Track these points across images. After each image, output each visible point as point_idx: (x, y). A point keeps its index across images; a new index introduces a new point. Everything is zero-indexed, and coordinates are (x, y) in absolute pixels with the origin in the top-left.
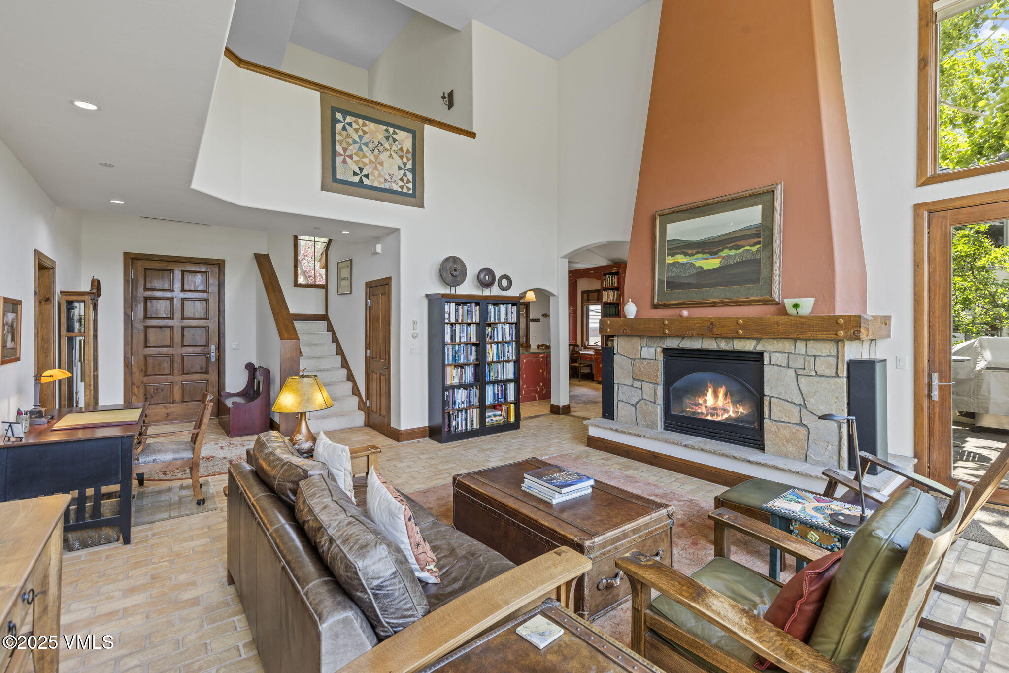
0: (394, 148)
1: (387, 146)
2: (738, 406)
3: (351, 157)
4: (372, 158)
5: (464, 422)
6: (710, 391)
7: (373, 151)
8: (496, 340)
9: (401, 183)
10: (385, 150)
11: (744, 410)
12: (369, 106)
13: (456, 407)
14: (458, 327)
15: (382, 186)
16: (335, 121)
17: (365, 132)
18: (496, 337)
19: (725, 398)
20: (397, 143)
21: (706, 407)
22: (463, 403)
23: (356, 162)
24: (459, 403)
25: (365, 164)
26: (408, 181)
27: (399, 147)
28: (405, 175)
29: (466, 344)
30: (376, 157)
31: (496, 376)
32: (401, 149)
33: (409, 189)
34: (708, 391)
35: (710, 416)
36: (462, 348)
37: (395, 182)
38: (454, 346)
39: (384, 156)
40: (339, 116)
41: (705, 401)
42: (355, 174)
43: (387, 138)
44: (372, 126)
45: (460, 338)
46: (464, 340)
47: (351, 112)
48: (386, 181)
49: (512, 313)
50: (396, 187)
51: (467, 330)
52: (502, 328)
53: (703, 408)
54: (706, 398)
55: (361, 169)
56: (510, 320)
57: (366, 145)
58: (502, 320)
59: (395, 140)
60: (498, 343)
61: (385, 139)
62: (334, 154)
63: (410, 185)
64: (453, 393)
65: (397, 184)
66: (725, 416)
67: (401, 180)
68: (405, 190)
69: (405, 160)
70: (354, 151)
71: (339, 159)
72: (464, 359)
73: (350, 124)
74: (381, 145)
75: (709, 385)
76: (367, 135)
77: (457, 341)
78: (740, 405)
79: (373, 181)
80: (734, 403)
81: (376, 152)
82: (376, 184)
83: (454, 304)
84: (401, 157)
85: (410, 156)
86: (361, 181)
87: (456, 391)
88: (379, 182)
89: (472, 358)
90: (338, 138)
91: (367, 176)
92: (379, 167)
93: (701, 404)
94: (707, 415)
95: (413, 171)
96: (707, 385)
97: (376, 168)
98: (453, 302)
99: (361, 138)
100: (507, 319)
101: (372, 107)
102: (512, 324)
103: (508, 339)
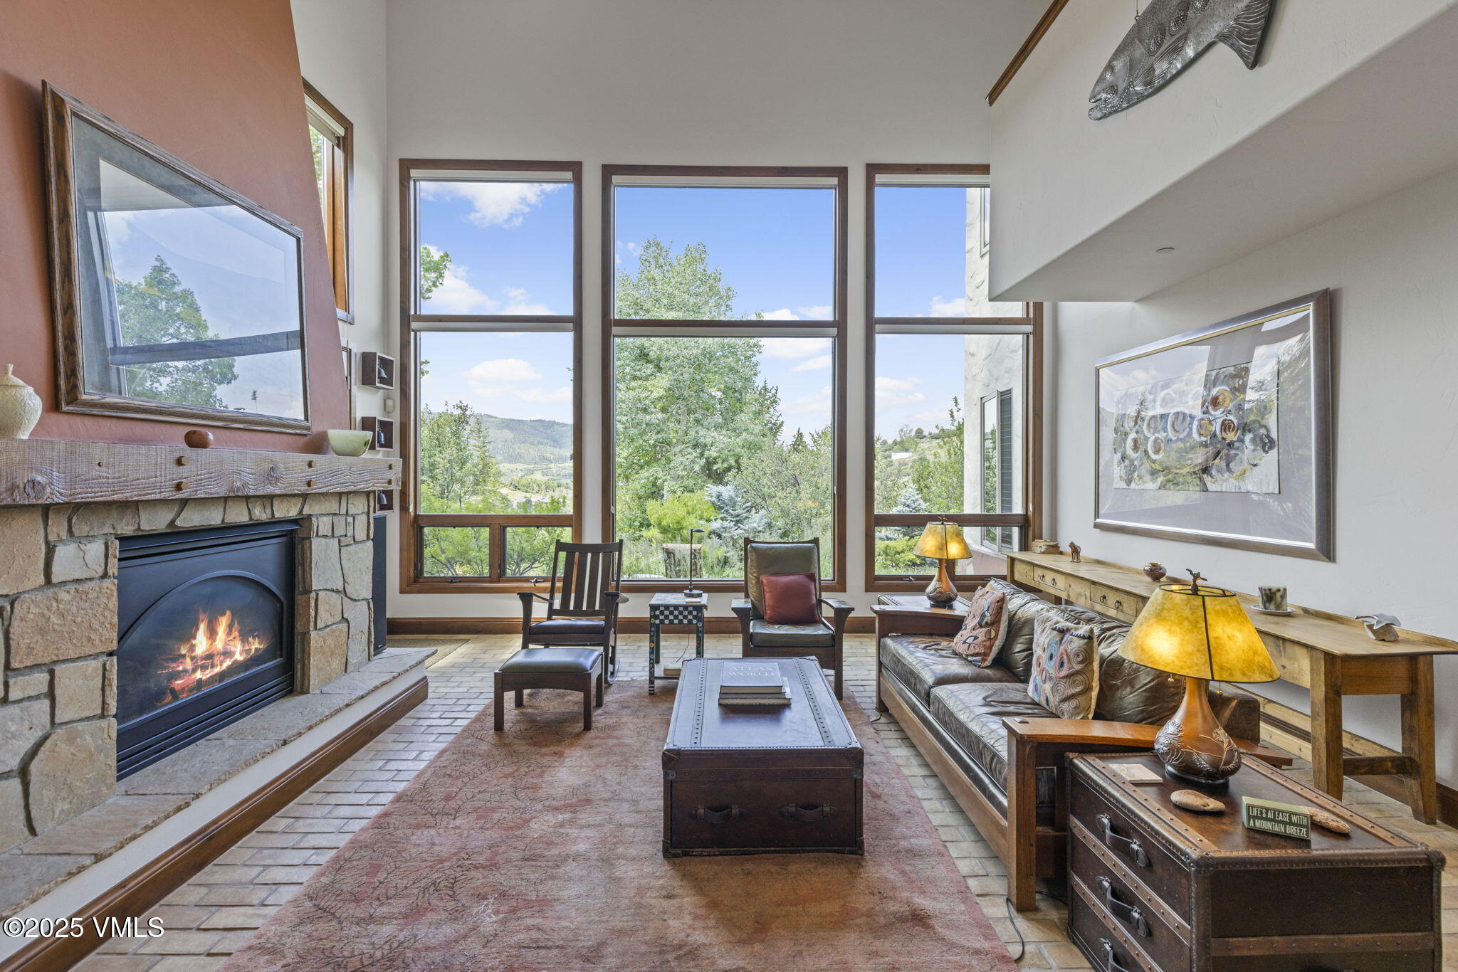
2: (251, 639)
6: (202, 627)
11: (260, 644)
19: (229, 633)
21: (192, 658)
34: (197, 629)
35: (199, 671)
41: (192, 648)
53: (188, 660)
54: (194, 642)
66: (228, 663)
75: (201, 616)
78: (254, 638)
80: (244, 638)
93: (184, 656)
94: (194, 671)
96: (198, 619)
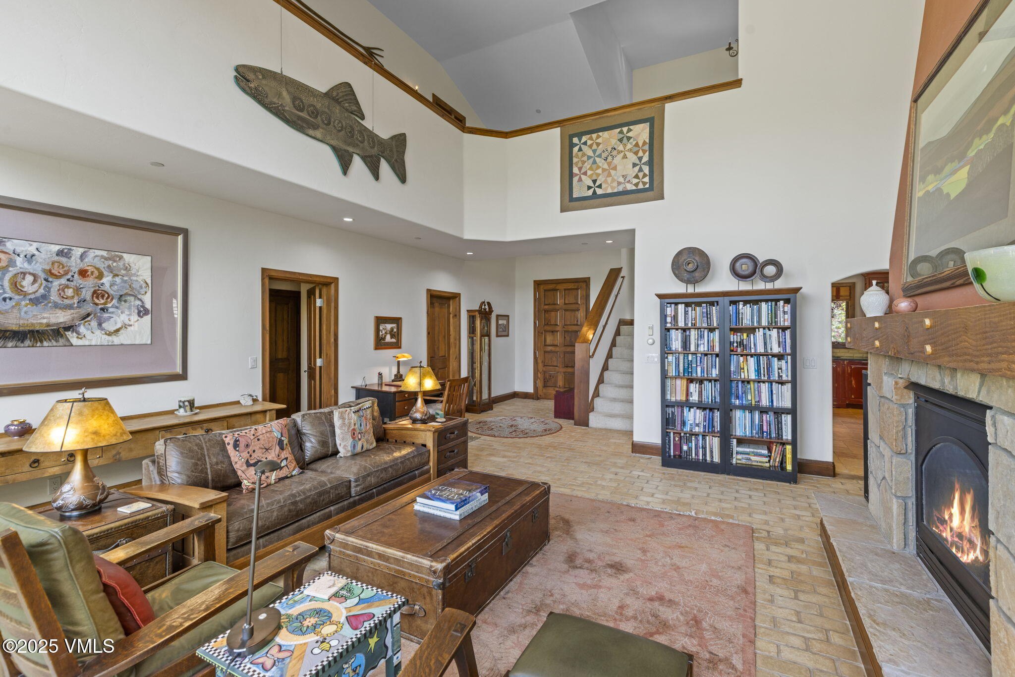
0: (629, 146)
1: (621, 148)
3: (585, 174)
4: (606, 166)
5: (701, 451)
7: (606, 159)
8: (753, 351)
9: (635, 181)
10: (619, 152)
12: (603, 117)
13: (687, 429)
14: (693, 334)
15: (616, 191)
16: (572, 145)
17: (598, 144)
18: (752, 346)
20: (632, 140)
22: (697, 425)
23: (590, 176)
24: (691, 425)
25: (598, 175)
26: (645, 176)
27: (634, 143)
28: (641, 170)
29: (706, 355)
30: (609, 164)
31: (757, 400)
32: (637, 145)
33: (644, 183)
36: (699, 358)
37: (629, 182)
38: (686, 355)
39: (618, 160)
40: (575, 140)
42: (589, 188)
43: (621, 140)
44: (606, 134)
45: (698, 346)
46: (703, 348)
47: (585, 132)
48: (619, 183)
49: (785, 313)
50: (630, 187)
51: (708, 336)
52: (764, 334)
55: (594, 181)
56: (781, 323)
57: (600, 156)
58: (764, 323)
59: (629, 138)
60: (758, 355)
61: (618, 142)
62: (571, 175)
63: (647, 179)
64: (682, 412)
65: (632, 183)
67: (637, 177)
68: (641, 186)
69: (640, 154)
70: (588, 167)
71: (575, 179)
72: (702, 371)
73: (585, 143)
74: (615, 149)
76: (601, 147)
77: (693, 349)
79: (606, 189)
81: (610, 158)
82: (609, 191)
83: (683, 305)
84: (636, 153)
85: (647, 147)
86: (594, 192)
87: (686, 410)
88: (613, 188)
89: (715, 373)
90: (575, 160)
91: (600, 186)
92: (613, 172)
95: (650, 163)
97: (609, 175)
98: (682, 303)
99: (594, 151)
100: (776, 322)
101: (605, 116)
102: (784, 329)
103: (776, 349)
